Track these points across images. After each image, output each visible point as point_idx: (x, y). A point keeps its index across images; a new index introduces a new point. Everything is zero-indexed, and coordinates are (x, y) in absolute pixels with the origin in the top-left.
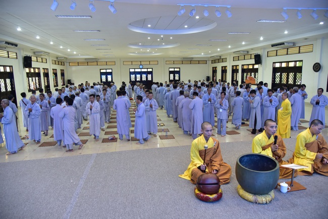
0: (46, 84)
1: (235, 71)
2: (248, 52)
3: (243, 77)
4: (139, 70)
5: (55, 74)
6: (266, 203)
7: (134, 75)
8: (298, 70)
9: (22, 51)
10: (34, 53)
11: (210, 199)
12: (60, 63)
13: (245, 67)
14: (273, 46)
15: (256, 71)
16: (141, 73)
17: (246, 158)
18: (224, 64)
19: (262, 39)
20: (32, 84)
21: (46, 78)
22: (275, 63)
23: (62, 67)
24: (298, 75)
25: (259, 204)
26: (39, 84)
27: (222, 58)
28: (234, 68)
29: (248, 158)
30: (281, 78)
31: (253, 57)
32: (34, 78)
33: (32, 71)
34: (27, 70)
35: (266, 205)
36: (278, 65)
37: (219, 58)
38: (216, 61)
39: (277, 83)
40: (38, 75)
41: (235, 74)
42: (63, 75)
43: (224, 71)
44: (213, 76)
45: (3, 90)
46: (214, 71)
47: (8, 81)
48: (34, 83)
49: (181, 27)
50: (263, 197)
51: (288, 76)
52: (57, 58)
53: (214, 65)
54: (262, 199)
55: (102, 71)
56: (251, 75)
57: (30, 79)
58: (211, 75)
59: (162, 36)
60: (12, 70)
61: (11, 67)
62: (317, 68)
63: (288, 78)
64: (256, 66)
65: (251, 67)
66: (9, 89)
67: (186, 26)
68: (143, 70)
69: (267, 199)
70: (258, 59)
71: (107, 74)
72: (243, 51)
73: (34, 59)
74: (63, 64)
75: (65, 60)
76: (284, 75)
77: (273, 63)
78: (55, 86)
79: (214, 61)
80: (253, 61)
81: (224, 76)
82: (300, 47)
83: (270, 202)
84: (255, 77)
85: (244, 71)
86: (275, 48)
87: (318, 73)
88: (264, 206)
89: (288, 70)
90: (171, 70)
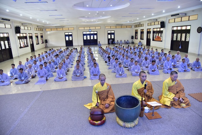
0: (31, 43)
1: (148, 32)
2: (157, 20)
3: (154, 36)
4: (89, 33)
5: (37, 37)
6: (131, 128)
7: (86, 36)
8: (188, 31)
9: (14, 23)
10: (22, 24)
11: (96, 124)
12: (40, 30)
13: (155, 30)
14: (172, 16)
15: (161, 32)
16: (90, 35)
17: (124, 98)
18: (142, 28)
19: (164, 11)
20: (22, 43)
21: (31, 39)
22: (174, 27)
23: (41, 32)
24: (188, 35)
25: (126, 128)
26: (27, 43)
27: (141, 24)
28: (149, 30)
29: (125, 98)
30: (177, 37)
31: (160, 23)
32: (23, 40)
33: (22, 35)
34: (18, 35)
35: (131, 129)
36: (175, 29)
37: (139, 24)
38: (138, 26)
39: (174, 40)
40: (26, 37)
41: (149, 34)
42: (42, 37)
43: (142, 33)
44: (136, 36)
45: (3, 48)
46: (136, 33)
47: (6, 42)
48: (23, 43)
49: (108, 6)
50: (129, 124)
51: (181, 35)
52: (38, 26)
53: (136, 29)
54: (129, 125)
55: (66, 34)
56: (158, 35)
57: (21, 40)
58: (134, 35)
59: (97, 12)
60: (8, 36)
61: (8, 34)
62: (200, 30)
63: (181, 37)
64: (162, 29)
65: (158, 30)
66: (7, 47)
67: (111, 5)
68: (91, 33)
69: (132, 125)
70: (163, 25)
71: (69, 36)
72: (154, 19)
73: (22, 28)
74: (42, 30)
75: (43, 28)
76: (179, 35)
77: (172, 27)
78: (37, 44)
79: (136, 26)
80: (159, 26)
81: (142, 36)
82: (189, 16)
83: (134, 127)
84: (161, 36)
85: (154, 32)
86: (173, 17)
87: (200, 33)
88: (129, 129)
89: (181, 32)
90: (109, 32)
